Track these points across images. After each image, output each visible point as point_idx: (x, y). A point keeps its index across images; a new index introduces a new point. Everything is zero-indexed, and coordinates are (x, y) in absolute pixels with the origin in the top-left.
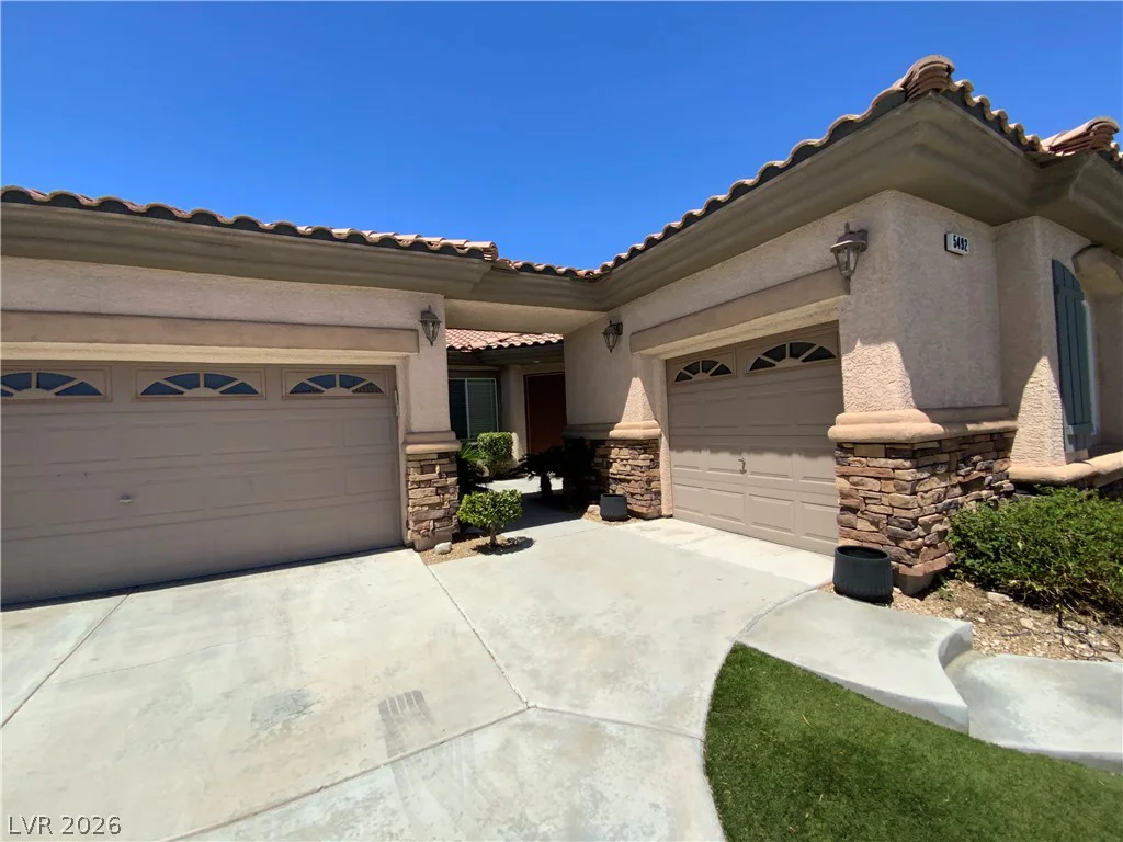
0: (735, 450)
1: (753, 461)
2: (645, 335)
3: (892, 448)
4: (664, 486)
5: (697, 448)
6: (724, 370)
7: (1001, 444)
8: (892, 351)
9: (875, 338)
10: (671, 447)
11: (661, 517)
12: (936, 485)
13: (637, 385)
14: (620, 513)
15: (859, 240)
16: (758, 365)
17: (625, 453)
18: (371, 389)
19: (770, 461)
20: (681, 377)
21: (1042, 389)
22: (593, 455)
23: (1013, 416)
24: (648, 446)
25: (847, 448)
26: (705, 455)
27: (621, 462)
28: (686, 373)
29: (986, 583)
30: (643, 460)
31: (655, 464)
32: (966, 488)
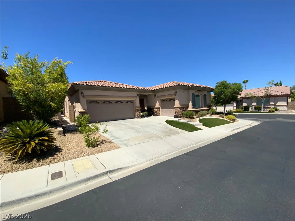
0: (167, 109)
1: (169, 109)
2: (158, 97)
3: (178, 108)
4: (160, 113)
5: (164, 109)
6: (166, 101)
7: (188, 108)
8: (178, 101)
9: (177, 100)
10: (161, 109)
11: (160, 116)
12: (181, 110)
13: (158, 102)
14: (156, 115)
15: (176, 92)
16: (169, 101)
17: (156, 109)
18: (132, 102)
19: (170, 109)
20: (162, 101)
21: (191, 104)
22: (152, 110)
23: (189, 105)
24: (159, 108)
25: (175, 108)
26: (165, 109)
27: (155, 110)
28: (163, 101)
29: (184, 117)
30: (158, 110)
31: (159, 110)
32: (184, 111)
